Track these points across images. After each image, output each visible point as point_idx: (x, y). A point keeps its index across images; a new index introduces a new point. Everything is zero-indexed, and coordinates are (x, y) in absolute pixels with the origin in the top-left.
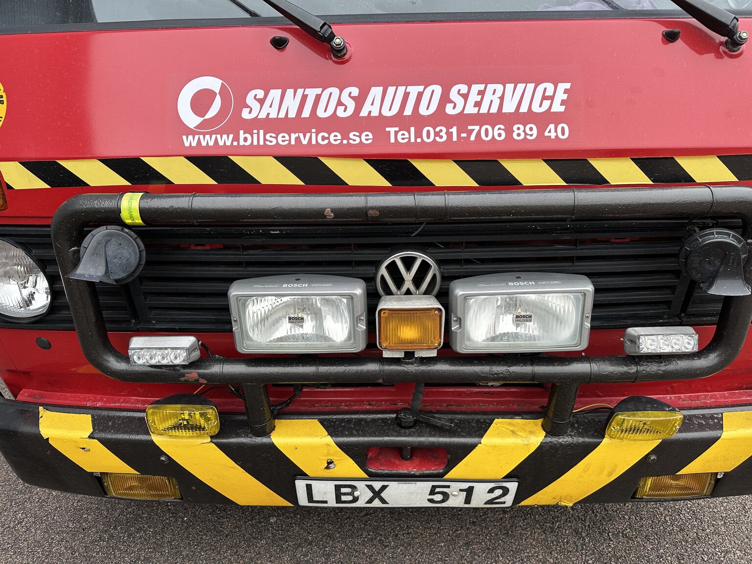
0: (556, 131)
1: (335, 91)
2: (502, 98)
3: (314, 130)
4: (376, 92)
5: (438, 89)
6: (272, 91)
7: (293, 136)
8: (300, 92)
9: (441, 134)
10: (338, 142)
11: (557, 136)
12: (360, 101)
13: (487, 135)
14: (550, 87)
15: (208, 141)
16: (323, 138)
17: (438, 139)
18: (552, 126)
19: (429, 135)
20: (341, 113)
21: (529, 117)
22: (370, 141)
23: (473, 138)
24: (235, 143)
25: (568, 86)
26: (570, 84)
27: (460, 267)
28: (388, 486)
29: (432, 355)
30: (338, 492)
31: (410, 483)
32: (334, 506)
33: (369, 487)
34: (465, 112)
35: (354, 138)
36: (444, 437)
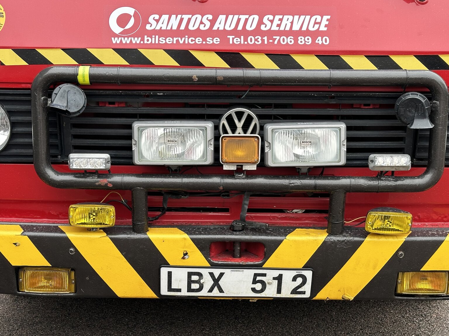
0: (322, 40)
1: (199, 17)
2: (292, 23)
3: (187, 36)
4: (222, 17)
5: (257, 17)
6: (163, 16)
7: (175, 39)
8: (179, 17)
9: (258, 40)
10: (200, 43)
11: (322, 43)
12: (213, 22)
13: (284, 41)
14: (319, 18)
15: (126, 40)
16: (192, 40)
17: (256, 42)
18: (320, 38)
19: (251, 40)
20: (202, 28)
21: (307, 33)
22: (218, 43)
23: (276, 42)
24: (142, 42)
26: (330, 16)
27: (271, 121)
28: (224, 273)
29: (254, 169)
30: (189, 280)
31: (240, 271)
32: (186, 295)
33: (212, 274)
34: (272, 29)
35: (209, 40)
36: (262, 236)
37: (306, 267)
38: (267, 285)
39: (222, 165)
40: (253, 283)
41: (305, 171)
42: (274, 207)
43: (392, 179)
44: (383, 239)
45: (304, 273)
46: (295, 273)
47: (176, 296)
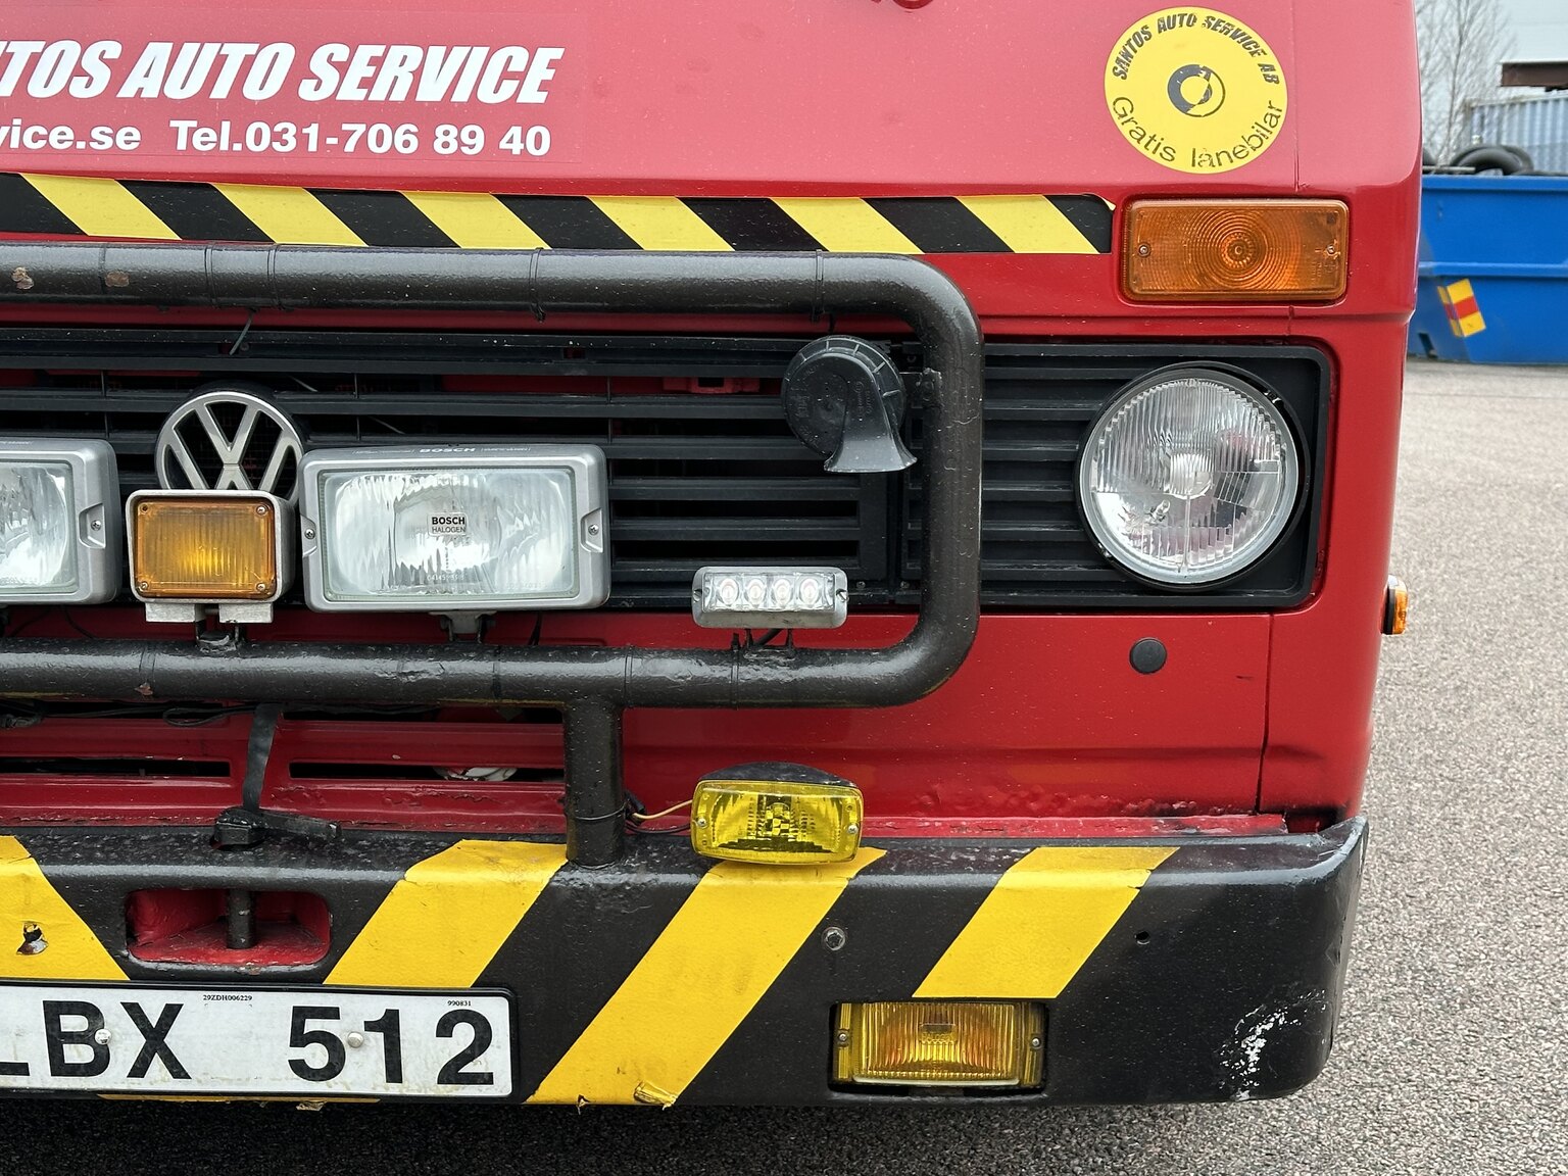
0: (523, 140)
1: (72, 48)
2: (417, 74)
3: (17, 122)
4: (158, 51)
5: (287, 52)
9: (285, 137)
10: (67, 145)
11: (524, 151)
12: (120, 70)
13: (380, 142)
14: (519, 56)
16: (36, 137)
17: (277, 146)
18: (516, 131)
19: (259, 138)
20: (79, 89)
21: (473, 111)
22: (134, 146)
23: (350, 147)
25: (557, 53)
26: (562, 50)
27: (354, 438)
28: (180, 1006)
29: (260, 620)
30: (53, 1030)
31: (237, 998)
32: (47, 1086)
33: (134, 1010)
34: (339, 97)
35: (101, 138)
36: (315, 867)
37: (486, 984)
38: (348, 1050)
39: (142, 605)
40: (293, 1044)
41: (469, 627)
42: (394, 756)
43: (782, 660)
44: (767, 882)
45: (481, 1005)
46: (443, 1006)
47: (13, 1089)
